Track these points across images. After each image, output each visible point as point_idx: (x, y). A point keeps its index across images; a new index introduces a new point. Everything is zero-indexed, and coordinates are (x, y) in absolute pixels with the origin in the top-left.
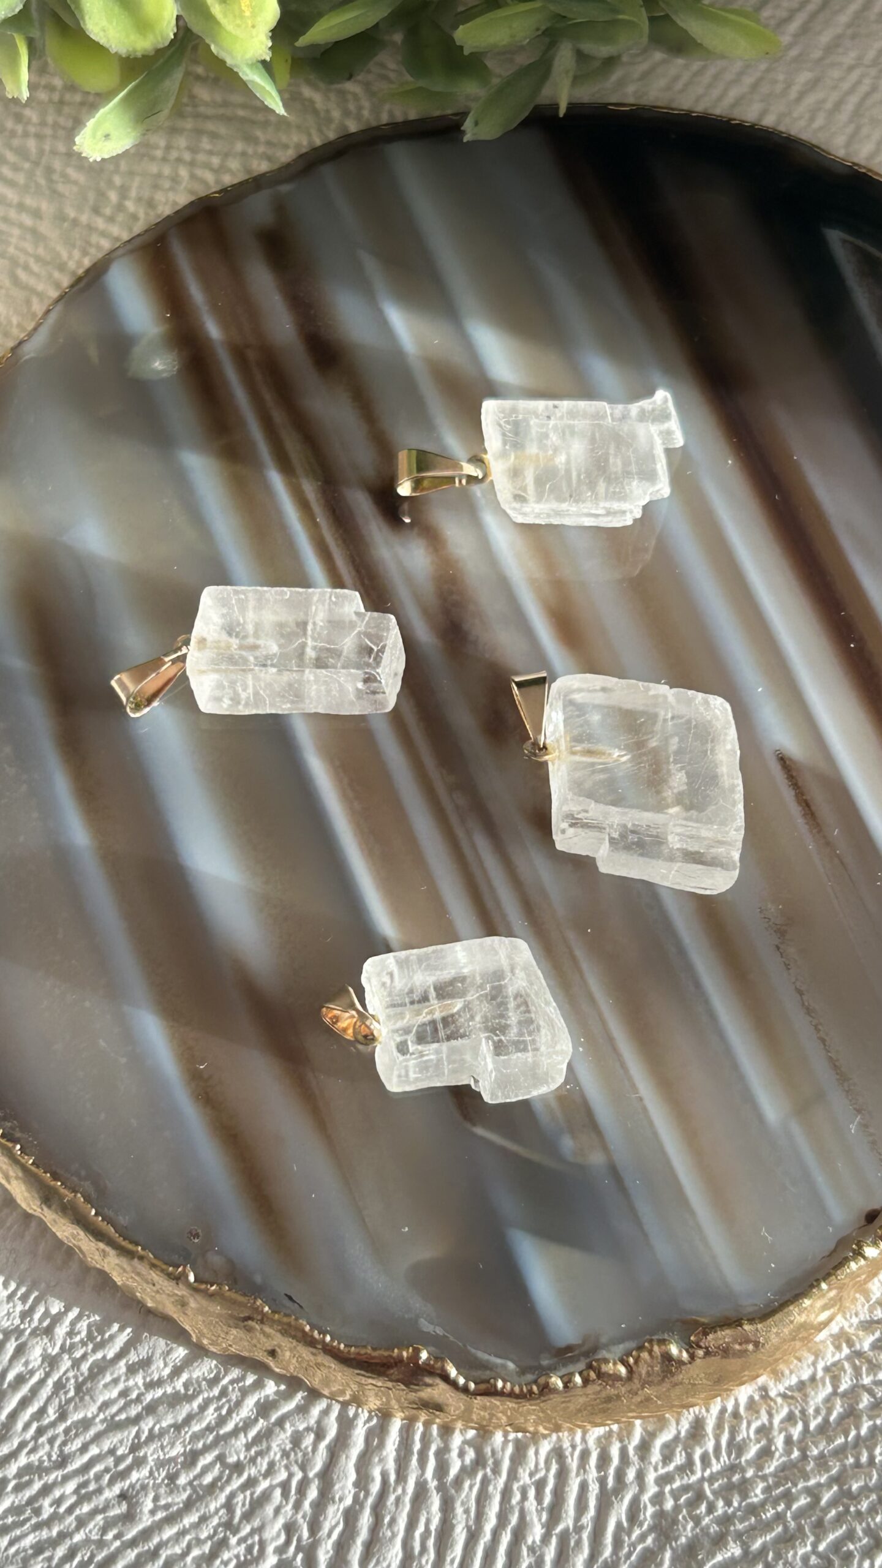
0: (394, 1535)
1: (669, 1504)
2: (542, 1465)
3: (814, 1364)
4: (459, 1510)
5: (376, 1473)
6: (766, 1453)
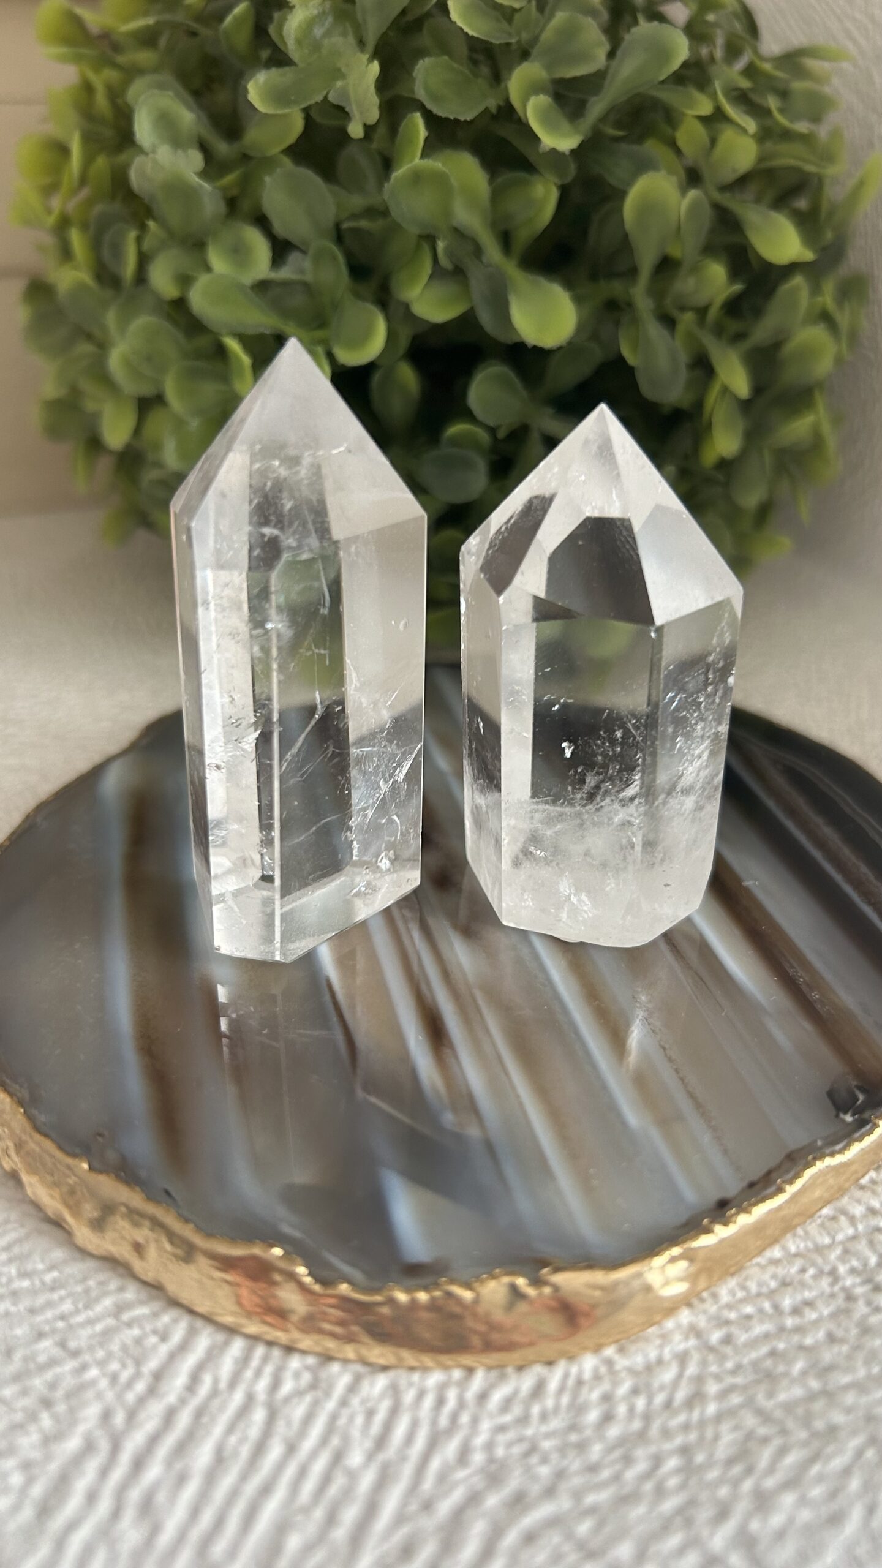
0: (210, 1435)
3: (661, 1347)
4: (280, 1424)
5: (207, 1382)
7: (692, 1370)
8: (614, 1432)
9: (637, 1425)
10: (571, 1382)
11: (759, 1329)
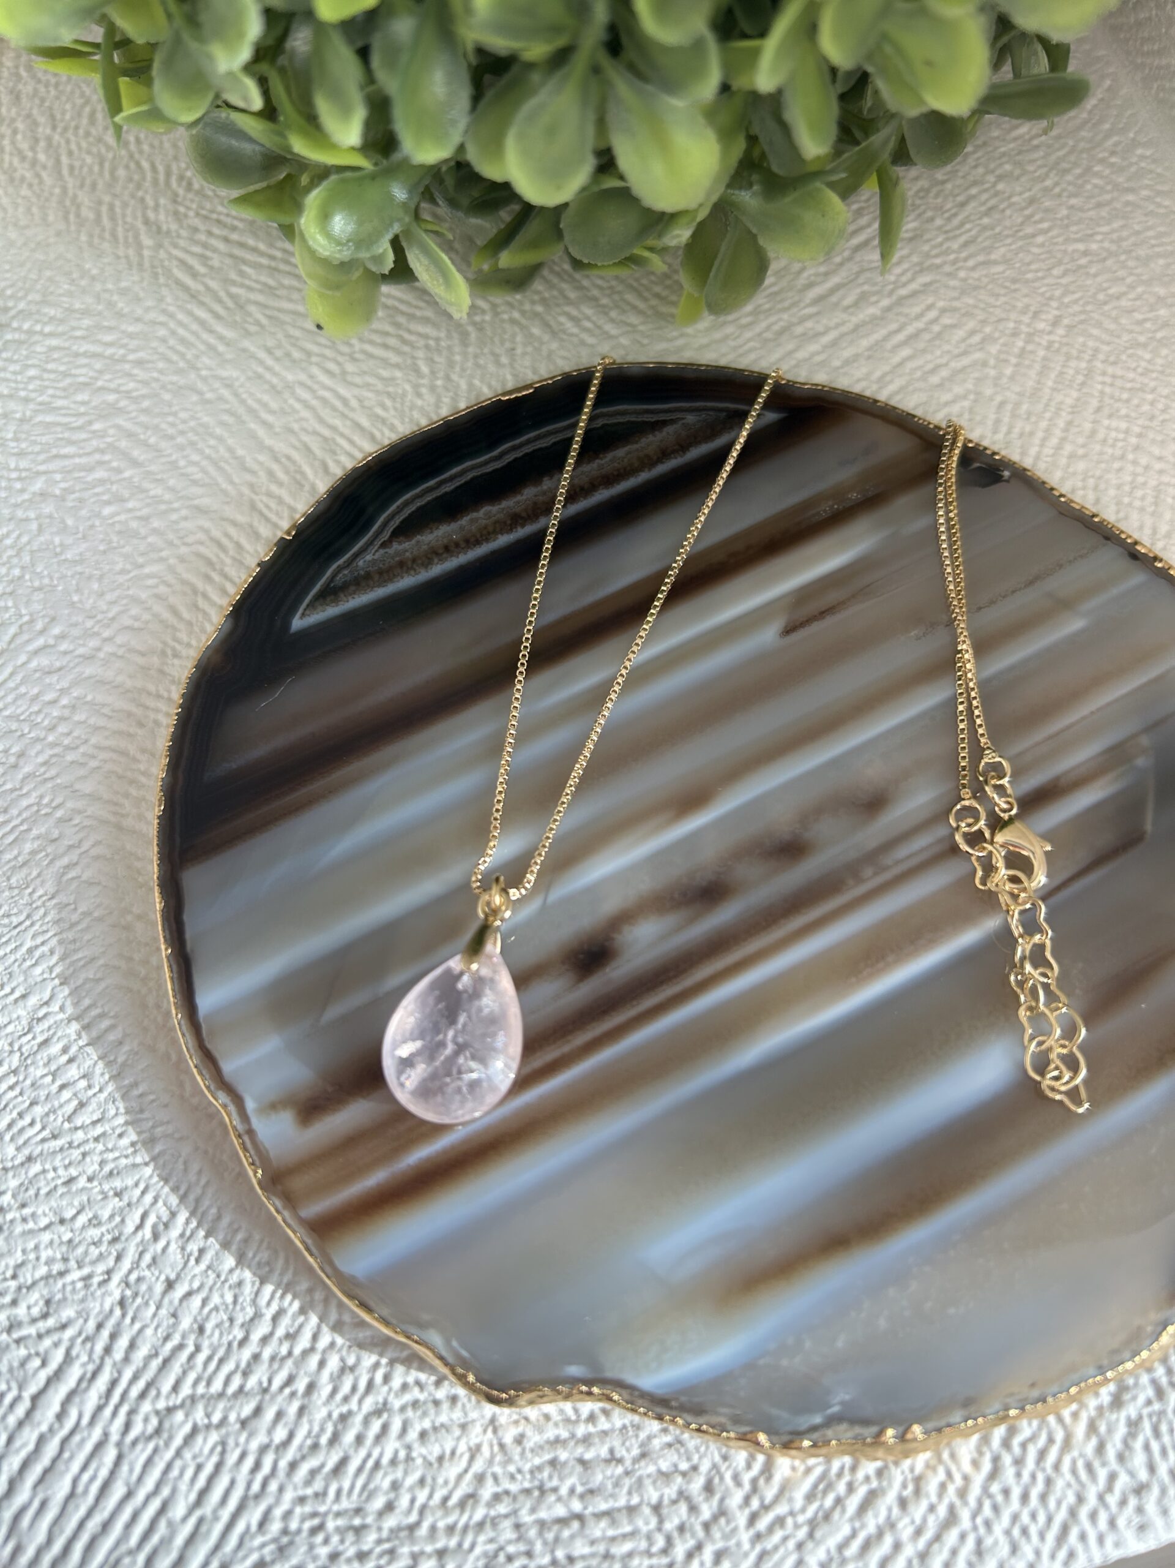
0: (67, 1469)
1: (294, 1525)
2: (206, 1451)
3: (458, 1439)
4: (125, 1468)
5: (73, 1413)
6: (389, 1507)
7: (478, 1466)
8: (390, 1522)
9: (413, 1518)
10: (370, 1463)
11: (551, 1433)
